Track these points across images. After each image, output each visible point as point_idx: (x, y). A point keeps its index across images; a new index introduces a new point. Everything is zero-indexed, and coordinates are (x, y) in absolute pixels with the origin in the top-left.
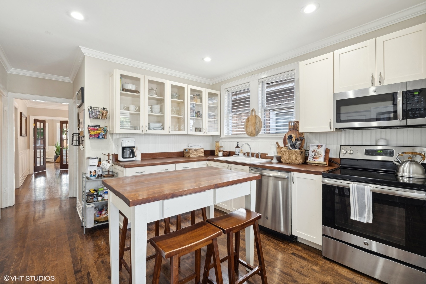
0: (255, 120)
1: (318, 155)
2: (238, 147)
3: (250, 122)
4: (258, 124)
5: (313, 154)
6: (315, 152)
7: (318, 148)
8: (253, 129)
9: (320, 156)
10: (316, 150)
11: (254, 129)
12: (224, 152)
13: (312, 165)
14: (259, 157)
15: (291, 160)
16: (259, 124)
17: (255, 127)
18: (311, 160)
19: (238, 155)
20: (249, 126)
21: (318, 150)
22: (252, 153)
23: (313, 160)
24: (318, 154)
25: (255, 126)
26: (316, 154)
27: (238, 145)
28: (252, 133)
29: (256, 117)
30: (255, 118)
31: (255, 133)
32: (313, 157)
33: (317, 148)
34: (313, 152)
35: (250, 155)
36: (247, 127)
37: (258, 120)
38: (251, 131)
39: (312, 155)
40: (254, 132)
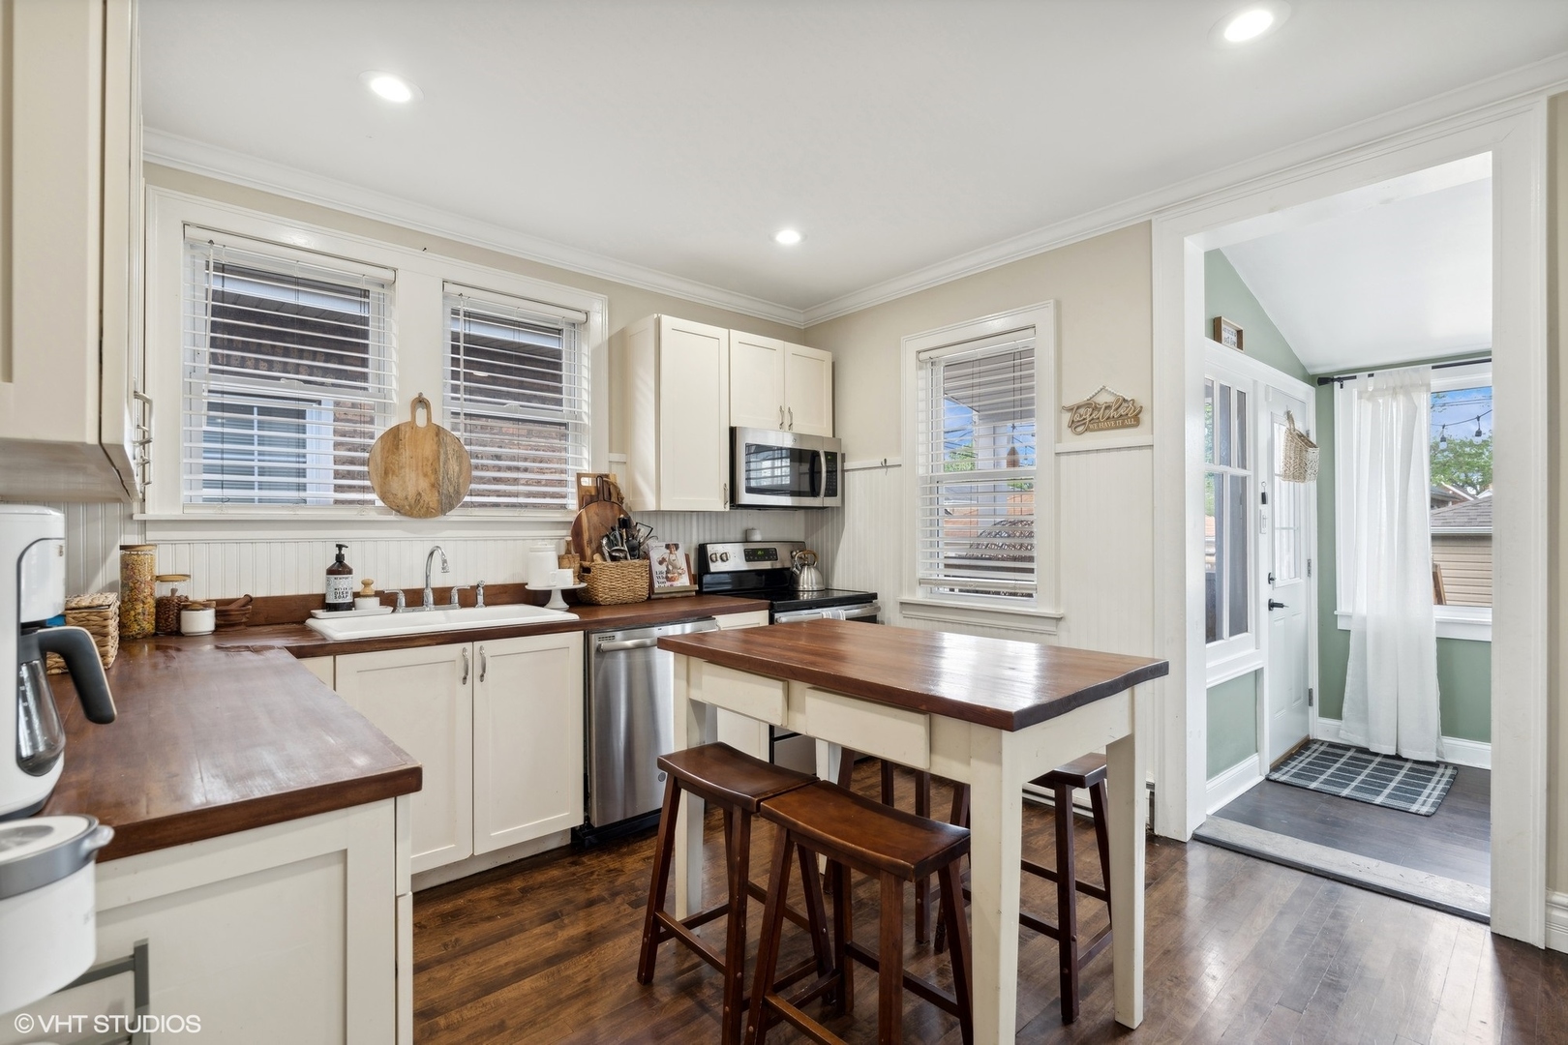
0: (435, 447)
1: (675, 571)
2: (339, 568)
3: (406, 454)
4: (453, 467)
5: (663, 568)
6: (665, 564)
7: (671, 553)
8: (424, 484)
9: (680, 571)
10: (666, 556)
11: (433, 486)
12: (219, 603)
13: (662, 599)
14: (480, 599)
15: (628, 594)
16: (457, 469)
17: (437, 479)
18: (662, 585)
19: (350, 606)
20: (401, 468)
21: (673, 557)
22: (434, 590)
23: (668, 584)
24: (674, 567)
25: (435, 472)
26: (670, 567)
27: (340, 558)
28: (417, 501)
29: (437, 435)
30: (435, 439)
31: (440, 502)
32: (664, 576)
33: (668, 551)
34: (661, 563)
35: (430, 597)
36: (386, 473)
37: (450, 452)
38: (411, 492)
39: (661, 573)
40: (431, 499)
